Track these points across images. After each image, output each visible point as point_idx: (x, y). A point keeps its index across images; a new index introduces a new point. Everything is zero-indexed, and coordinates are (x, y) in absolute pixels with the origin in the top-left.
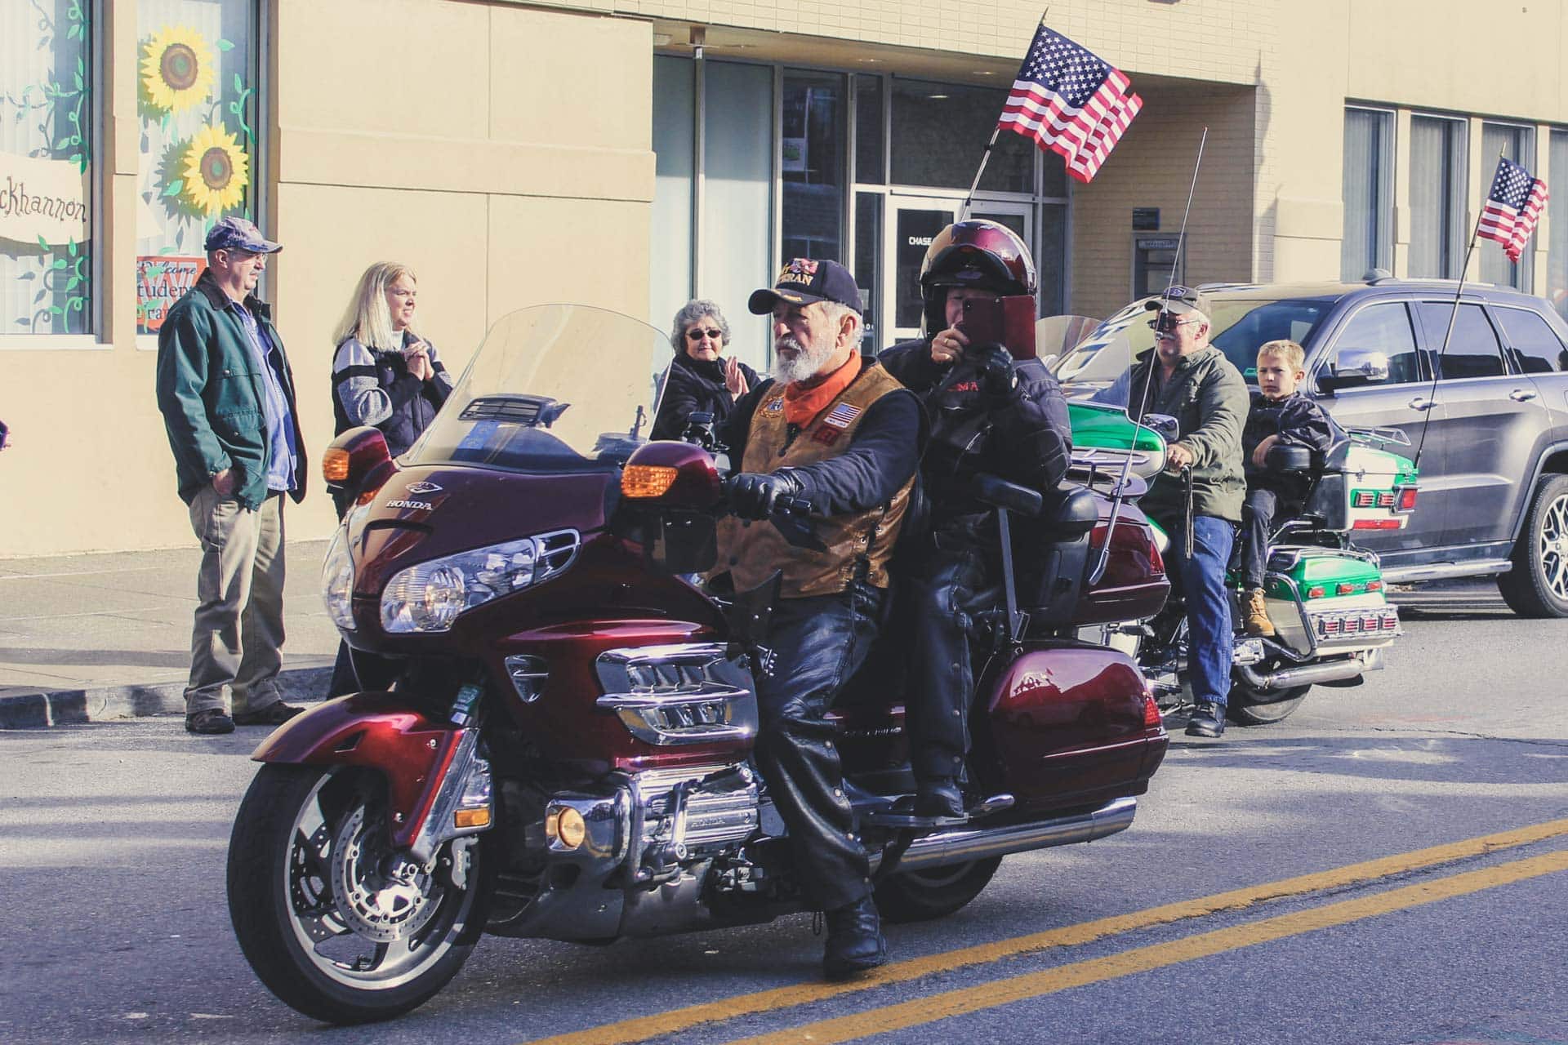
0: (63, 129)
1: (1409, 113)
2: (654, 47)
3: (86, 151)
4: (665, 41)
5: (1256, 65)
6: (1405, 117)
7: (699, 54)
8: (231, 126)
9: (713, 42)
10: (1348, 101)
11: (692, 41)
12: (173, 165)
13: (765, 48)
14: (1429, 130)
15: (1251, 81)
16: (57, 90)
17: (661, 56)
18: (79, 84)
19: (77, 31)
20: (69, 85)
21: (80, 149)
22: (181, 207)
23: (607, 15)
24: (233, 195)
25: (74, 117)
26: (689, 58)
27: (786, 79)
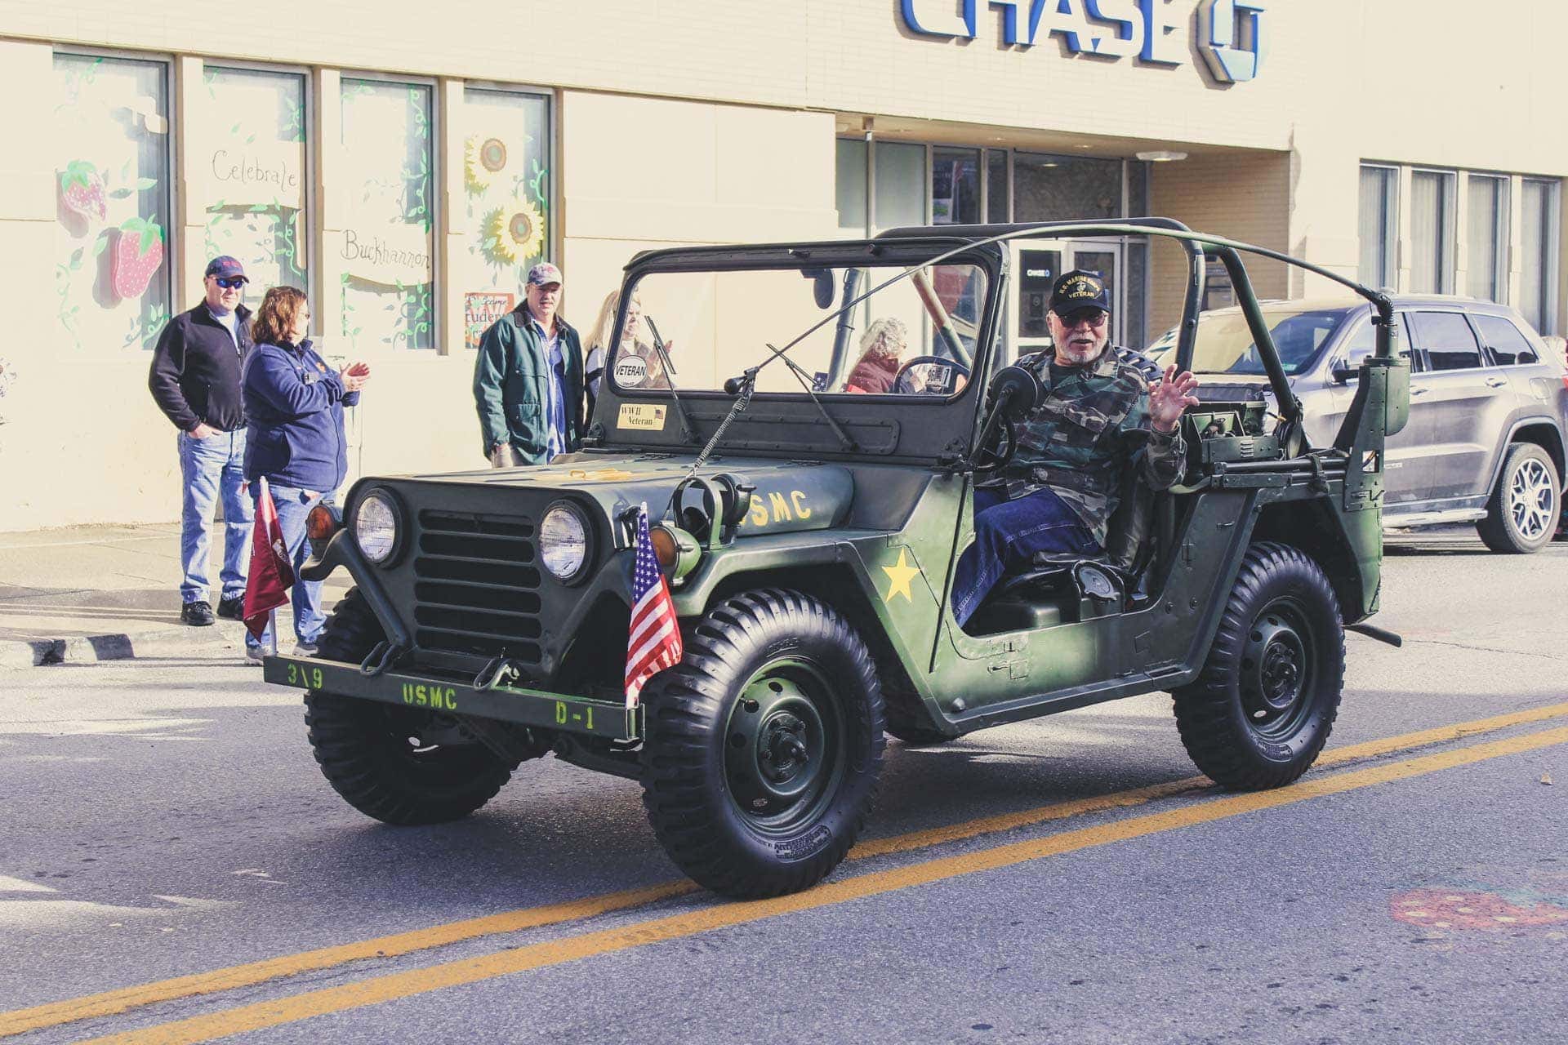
0: (414, 202)
1: (1410, 169)
2: (837, 133)
3: (429, 217)
4: (844, 129)
5: (1290, 134)
6: (1407, 172)
7: (870, 137)
8: (531, 197)
9: (880, 128)
10: (1362, 160)
11: (864, 128)
12: (490, 228)
13: (918, 132)
14: (1426, 181)
15: (1284, 147)
16: (407, 173)
17: (841, 139)
18: (424, 170)
19: (422, 132)
20: (417, 170)
21: (425, 216)
22: (497, 256)
23: (802, 110)
24: (533, 247)
25: (420, 193)
26: (862, 140)
27: (935, 154)
